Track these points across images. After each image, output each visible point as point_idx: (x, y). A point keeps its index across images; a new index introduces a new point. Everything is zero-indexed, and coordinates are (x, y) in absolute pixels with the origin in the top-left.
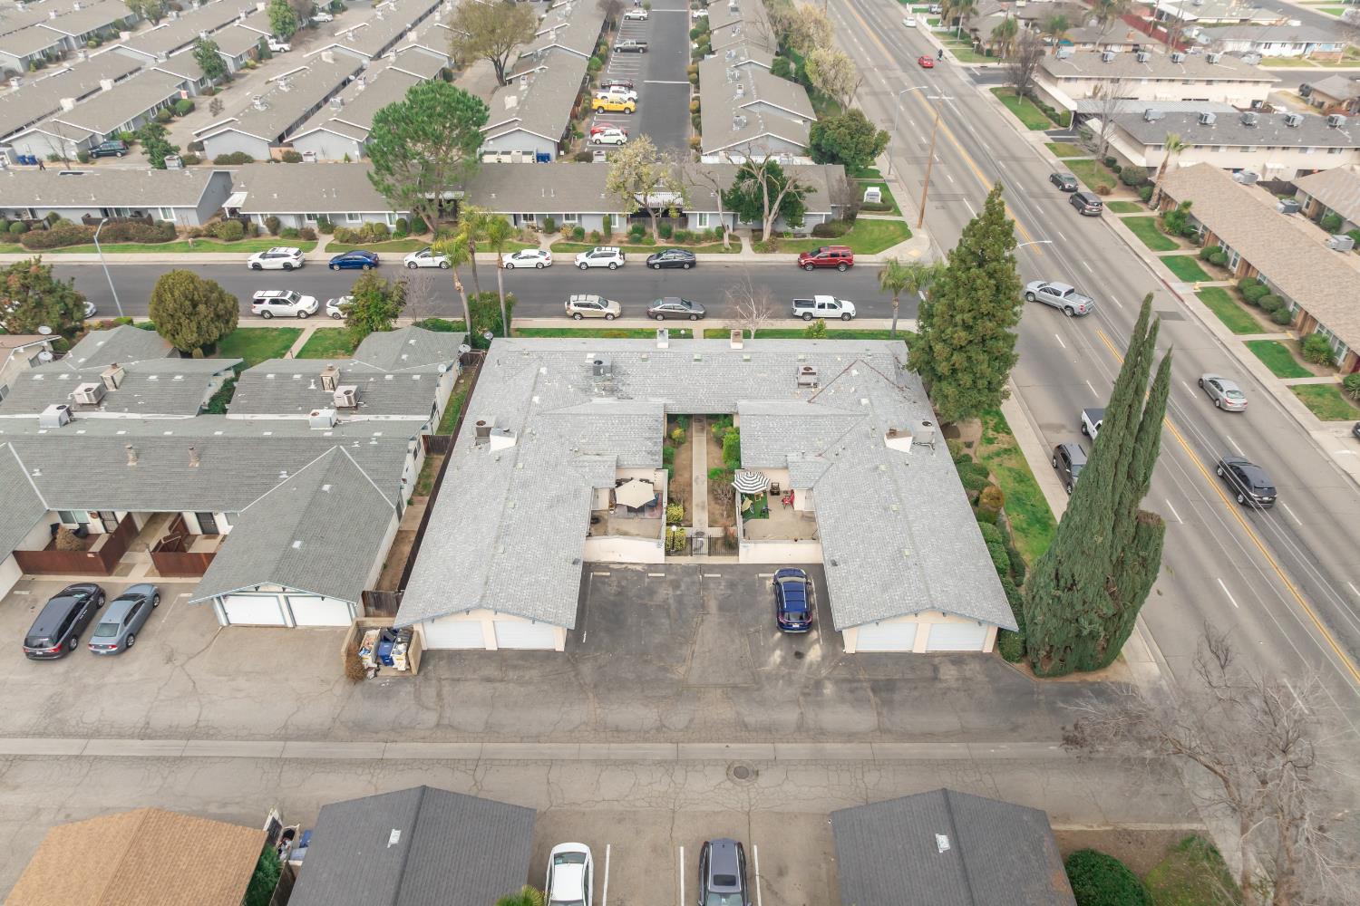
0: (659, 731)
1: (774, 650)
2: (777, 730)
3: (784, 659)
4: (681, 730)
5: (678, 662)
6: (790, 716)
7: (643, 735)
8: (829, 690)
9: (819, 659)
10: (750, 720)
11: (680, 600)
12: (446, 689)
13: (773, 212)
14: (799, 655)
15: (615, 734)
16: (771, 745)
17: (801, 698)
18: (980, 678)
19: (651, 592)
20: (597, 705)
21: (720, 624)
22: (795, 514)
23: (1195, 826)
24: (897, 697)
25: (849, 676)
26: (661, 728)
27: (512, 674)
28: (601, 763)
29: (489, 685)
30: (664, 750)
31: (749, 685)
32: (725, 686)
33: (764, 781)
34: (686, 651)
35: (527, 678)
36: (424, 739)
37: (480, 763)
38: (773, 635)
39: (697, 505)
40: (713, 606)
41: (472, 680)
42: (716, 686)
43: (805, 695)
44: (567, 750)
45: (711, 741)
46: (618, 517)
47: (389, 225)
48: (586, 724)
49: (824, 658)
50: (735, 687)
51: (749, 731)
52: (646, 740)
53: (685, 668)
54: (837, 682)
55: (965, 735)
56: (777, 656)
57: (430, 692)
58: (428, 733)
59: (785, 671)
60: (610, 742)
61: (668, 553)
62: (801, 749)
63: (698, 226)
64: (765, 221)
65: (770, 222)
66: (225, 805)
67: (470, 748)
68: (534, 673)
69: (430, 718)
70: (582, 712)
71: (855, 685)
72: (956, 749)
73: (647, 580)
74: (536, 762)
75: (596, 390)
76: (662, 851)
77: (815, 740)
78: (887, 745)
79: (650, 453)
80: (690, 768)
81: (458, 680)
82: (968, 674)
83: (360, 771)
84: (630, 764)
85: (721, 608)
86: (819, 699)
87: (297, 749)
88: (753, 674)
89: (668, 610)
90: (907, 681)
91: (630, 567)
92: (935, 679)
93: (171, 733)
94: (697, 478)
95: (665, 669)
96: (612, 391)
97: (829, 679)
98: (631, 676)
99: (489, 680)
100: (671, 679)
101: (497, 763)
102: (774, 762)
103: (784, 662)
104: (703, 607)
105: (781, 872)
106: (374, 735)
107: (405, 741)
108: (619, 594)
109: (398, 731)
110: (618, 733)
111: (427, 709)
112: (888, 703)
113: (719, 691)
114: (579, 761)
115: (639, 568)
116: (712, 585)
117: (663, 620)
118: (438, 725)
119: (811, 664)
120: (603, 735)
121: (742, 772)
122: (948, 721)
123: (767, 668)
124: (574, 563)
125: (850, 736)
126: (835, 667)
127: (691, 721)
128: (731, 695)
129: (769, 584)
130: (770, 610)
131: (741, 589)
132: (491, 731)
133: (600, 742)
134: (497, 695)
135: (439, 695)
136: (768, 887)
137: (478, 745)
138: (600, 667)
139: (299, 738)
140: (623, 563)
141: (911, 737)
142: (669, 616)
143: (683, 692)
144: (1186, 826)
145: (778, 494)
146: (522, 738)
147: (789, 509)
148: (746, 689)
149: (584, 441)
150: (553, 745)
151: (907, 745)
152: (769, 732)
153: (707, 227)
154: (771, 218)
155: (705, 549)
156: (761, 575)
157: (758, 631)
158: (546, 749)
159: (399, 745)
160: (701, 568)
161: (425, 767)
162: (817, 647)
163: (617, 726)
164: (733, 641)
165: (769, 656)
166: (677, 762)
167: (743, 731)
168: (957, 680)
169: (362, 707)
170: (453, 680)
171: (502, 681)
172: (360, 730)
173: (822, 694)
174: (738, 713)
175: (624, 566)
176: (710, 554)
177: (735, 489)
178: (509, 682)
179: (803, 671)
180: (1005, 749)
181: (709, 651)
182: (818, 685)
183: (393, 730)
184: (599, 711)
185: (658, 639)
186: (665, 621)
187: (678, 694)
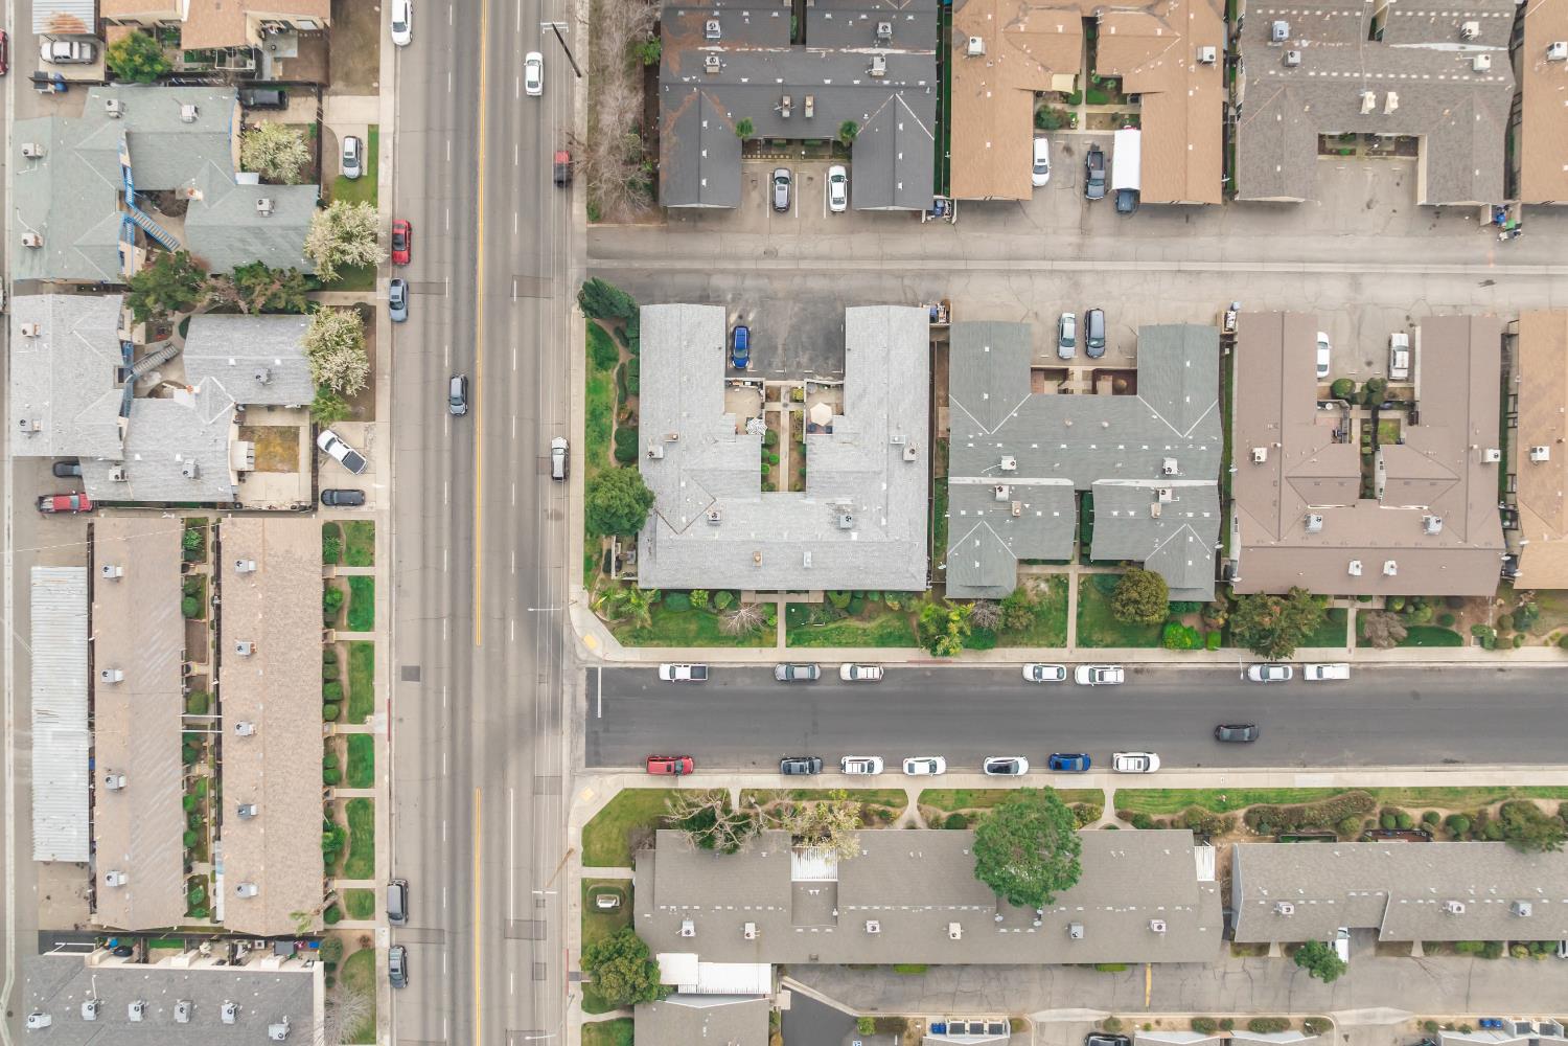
0: (806, 274)
1: (753, 320)
2: (754, 275)
3: (748, 315)
4: (796, 275)
5: (798, 314)
6: (749, 283)
7: (813, 273)
8: (729, 297)
9: (731, 315)
10: (766, 281)
11: (797, 356)
14: (740, 317)
16: (758, 268)
17: (743, 292)
21: (777, 338)
23: (591, 225)
24: (698, 293)
26: (805, 277)
28: (830, 258)
30: (804, 265)
31: (766, 301)
32: (776, 300)
33: (762, 250)
34: (794, 320)
36: (907, 270)
38: (753, 329)
40: (780, 351)
42: (780, 299)
43: (740, 295)
44: (846, 265)
45: (784, 270)
48: (838, 278)
50: (772, 299)
51: (767, 275)
52: (812, 270)
53: (795, 311)
54: (725, 301)
55: (673, 272)
56: (751, 317)
58: (906, 273)
59: (748, 308)
60: (827, 269)
62: (747, 265)
66: (981, 237)
67: (887, 266)
69: (907, 282)
70: (842, 285)
71: (717, 299)
72: (679, 265)
73: (813, 368)
74: (858, 259)
76: (804, 215)
77: (739, 270)
78: (708, 267)
80: (793, 256)
84: (818, 258)
85: (776, 348)
87: (960, 265)
88: (763, 307)
89: (803, 347)
93: (1019, 272)
95: (804, 309)
96: (839, 510)
97: (728, 303)
98: (820, 305)
99: (884, 302)
100: (801, 304)
102: (757, 259)
103: (748, 313)
104: (785, 350)
105: (759, 206)
106: (930, 273)
107: (915, 270)
109: (920, 275)
110: (824, 274)
112: (705, 290)
113: (779, 297)
114: (839, 259)
115: (818, 377)
116: (780, 365)
118: (903, 277)
119: (735, 311)
121: (770, 254)
122: (680, 279)
123: (756, 309)
124: (850, 350)
125: (723, 272)
127: (792, 281)
128: (774, 295)
129: (750, 366)
131: (766, 362)
132: (879, 274)
133: (831, 269)
135: (905, 294)
136: (764, 199)
137: (883, 267)
138: (834, 310)
139: (960, 271)
141: (697, 271)
142: (802, 343)
143: (796, 296)
144: (595, 225)
148: (767, 298)
150: (851, 268)
151: (700, 268)
152: (758, 274)
155: (783, 391)
157: (760, 332)
158: (854, 266)
159: (917, 267)
160: (785, 377)
162: (733, 320)
163: (825, 277)
164: (771, 327)
165: (755, 317)
166: (798, 259)
167: (769, 275)
169: (938, 287)
172: (935, 275)
173: (733, 294)
174: (771, 285)
176: (780, 387)
177: (766, 423)
179: (739, 309)
180: (657, 265)
181: (783, 321)
182: (733, 300)
183: (922, 275)
184: (833, 285)
185: (808, 328)
186: (804, 339)
187: (797, 295)
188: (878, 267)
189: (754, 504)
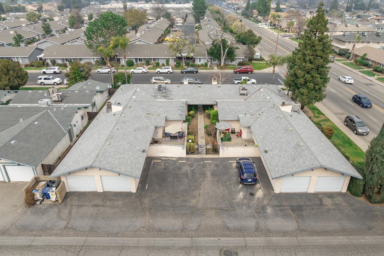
0: (183, 232)
1: (239, 192)
2: (245, 231)
4: (194, 231)
5: (192, 198)
6: (251, 223)
7: (173, 233)
8: (269, 210)
9: (262, 196)
10: (230, 225)
11: (193, 172)
12: (74, 211)
13: (224, 56)
14: (252, 194)
15: (159, 233)
16: (243, 239)
17: (256, 215)
18: (344, 204)
19: (180, 168)
20: (150, 218)
21: (212, 181)
22: (242, 140)
24: (304, 213)
25: (279, 204)
26: (183, 230)
27: (108, 203)
29: (95, 208)
30: (185, 241)
31: (228, 208)
32: (216, 209)
34: (196, 193)
35: (116, 205)
36: (56, 235)
37: (83, 248)
38: (238, 186)
39: (200, 137)
40: (209, 174)
41: (88, 205)
42: (212, 209)
43: (257, 213)
44: (131, 241)
45: (210, 236)
46: (166, 141)
47: (93, 63)
48: (143, 227)
49: (264, 195)
50: (221, 209)
51: (230, 231)
52: (175, 236)
53: (195, 200)
54: (273, 207)
55: (344, 232)
56: (241, 195)
57: (66, 211)
58: (59, 232)
59: (245, 201)
60: (155, 237)
61: (187, 153)
62: (260, 240)
63: (199, 63)
64: (222, 59)
65: (223, 59)
67: (79, 240)
68: (120, 203)
69: (62, 224)
70: (141, 221)
71: (282, 208)
72: (342, 240)
73: (178, 164)
74: (114, 247)
75: (159, 97)
77: (266, 236)
78: (305, 238)
79: (180, 115)
80: (199, 251)
81: (81, 206)
82: (337, 202)
83: (15, 253)
84: (166, 248)
85: (212, 175)
86: (265, 215)
88: (230, 203)
89: (187, 176)
90: (308, 206)
91: (170, 159)
92: (322, 204)
94: (200, 128)
95: (185, 201)
96: (165, 97)
97: (268, 205)
99: (96, 206)
100: (189, 205)
101: (92, 247)
102: (245, 247)
103: (245, 197)
104: (204, 174)
106: (30, 232)
107: (46, 236)
108: (165, 169)
110: (160, 232)
111: (62, 219)
113: (213, 211)
114: (138, 247)
115: (174, 159)
116: (208, 166)
117: (185, 180)
118: (65, 228)
119: (258, 199)
120: (152, 233)
121: (228, 253)
122: (334, 225)
123: (237, 200)
124: (143, 152)
125: (285, 234)
126: (271, 200)
127: (199, 226)
128: (220, 213)
129: (235, 165)
130: (235, 175)
131: (221, 167)
132: (93, 231)
133: (150, 237)
134: (99, 213)
135: (70, 213)
137: (84, 238)
138: (153, 200)
140: (167, 157)
141: (317, 233)
142: (188, 178)
143: (195, 212)
145: (234, 133)
146: (108, 234)
147: (240, 139)
148: (227, 210)
149: (152, 111)
150: (124, 238)
151: (315, 237)
152: (241, 231)
153: (202, 63)
154: (224, 57)
155: (204, 152)
156: (230, 162)
157: (231, 184)
158: (120, 240)
159: (42, 238)
160: (203, 159)
161: (52, 250)
162: (260, 191)
163: (160, 229)
164: (219, 188)
165: (237, 195)
166: (192, 248)
167: (227, 231)
168: (333, 205)
170: (78, 206)
171: (103, 206)
173: (266, 213)
174: (224, 222)
175: (168, 158)
176: (206, 154)
177: (217, 128)
178: (106, 207)
179: (255, 201)
180: (368, 239)
181: (208, 193)
182: (264, 208)
183: (41, 230)
184: (151, 221)
185: (182, 187)
186: (186, 180)
187: (193, 213)
188: (90, 239)
189: (219, 99)
